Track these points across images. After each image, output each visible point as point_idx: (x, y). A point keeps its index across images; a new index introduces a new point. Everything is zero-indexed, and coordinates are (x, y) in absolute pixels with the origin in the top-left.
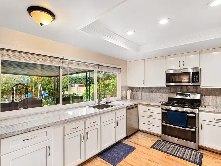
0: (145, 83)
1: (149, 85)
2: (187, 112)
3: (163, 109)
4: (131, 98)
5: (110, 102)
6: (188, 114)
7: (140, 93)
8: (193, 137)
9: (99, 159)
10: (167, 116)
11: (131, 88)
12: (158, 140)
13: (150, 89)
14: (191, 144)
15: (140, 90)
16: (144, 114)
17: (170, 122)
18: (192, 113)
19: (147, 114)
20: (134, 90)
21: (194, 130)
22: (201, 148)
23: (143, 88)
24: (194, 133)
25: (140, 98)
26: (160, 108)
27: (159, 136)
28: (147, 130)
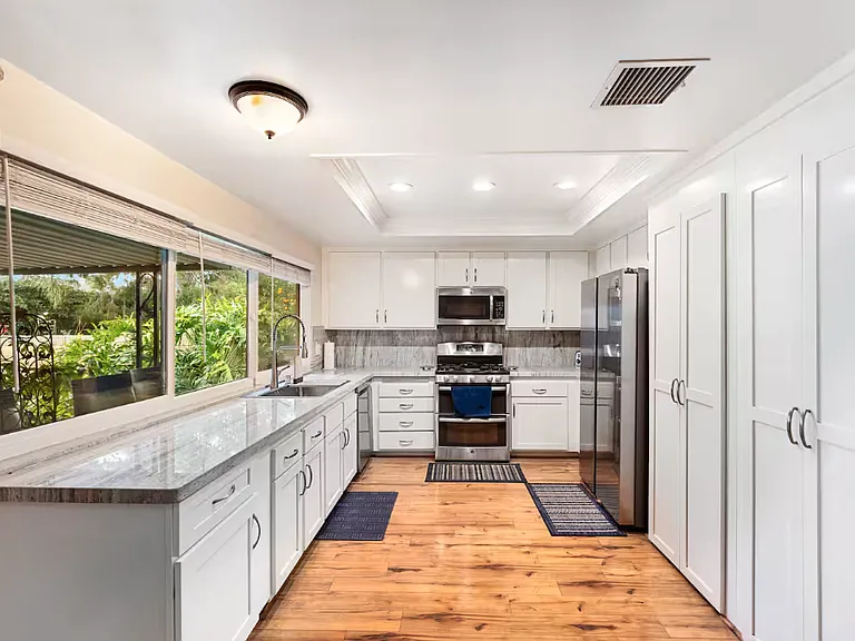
0: (382, 318)
1: (392, 324)
2: (490, 384)
3: (441, 384)
4: (336, 366)
5: (301, 380)
6: (493, 388)
7: (360, 348)
8: (500, 434)
9: (325, 544)
10: (450, 400)
11: (332, 334)
12: (431, 465)
13: (390, 337)
14: (499, 452)
15: (362, 339)
16: (387, 405)
17: (457, 411)
18: (498, 384)
19: (394, 405)
20: (340, 338)
21: (503, 419)
22: (514, 455)
23: (368, 333)
24: (502, 426)
25: (359, 363)
26: (432, 383)
27: (430, 455)
28: (398, 447)
